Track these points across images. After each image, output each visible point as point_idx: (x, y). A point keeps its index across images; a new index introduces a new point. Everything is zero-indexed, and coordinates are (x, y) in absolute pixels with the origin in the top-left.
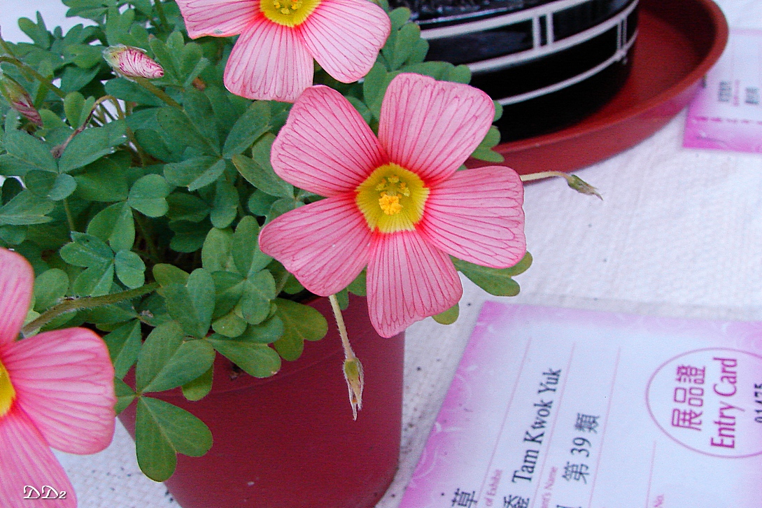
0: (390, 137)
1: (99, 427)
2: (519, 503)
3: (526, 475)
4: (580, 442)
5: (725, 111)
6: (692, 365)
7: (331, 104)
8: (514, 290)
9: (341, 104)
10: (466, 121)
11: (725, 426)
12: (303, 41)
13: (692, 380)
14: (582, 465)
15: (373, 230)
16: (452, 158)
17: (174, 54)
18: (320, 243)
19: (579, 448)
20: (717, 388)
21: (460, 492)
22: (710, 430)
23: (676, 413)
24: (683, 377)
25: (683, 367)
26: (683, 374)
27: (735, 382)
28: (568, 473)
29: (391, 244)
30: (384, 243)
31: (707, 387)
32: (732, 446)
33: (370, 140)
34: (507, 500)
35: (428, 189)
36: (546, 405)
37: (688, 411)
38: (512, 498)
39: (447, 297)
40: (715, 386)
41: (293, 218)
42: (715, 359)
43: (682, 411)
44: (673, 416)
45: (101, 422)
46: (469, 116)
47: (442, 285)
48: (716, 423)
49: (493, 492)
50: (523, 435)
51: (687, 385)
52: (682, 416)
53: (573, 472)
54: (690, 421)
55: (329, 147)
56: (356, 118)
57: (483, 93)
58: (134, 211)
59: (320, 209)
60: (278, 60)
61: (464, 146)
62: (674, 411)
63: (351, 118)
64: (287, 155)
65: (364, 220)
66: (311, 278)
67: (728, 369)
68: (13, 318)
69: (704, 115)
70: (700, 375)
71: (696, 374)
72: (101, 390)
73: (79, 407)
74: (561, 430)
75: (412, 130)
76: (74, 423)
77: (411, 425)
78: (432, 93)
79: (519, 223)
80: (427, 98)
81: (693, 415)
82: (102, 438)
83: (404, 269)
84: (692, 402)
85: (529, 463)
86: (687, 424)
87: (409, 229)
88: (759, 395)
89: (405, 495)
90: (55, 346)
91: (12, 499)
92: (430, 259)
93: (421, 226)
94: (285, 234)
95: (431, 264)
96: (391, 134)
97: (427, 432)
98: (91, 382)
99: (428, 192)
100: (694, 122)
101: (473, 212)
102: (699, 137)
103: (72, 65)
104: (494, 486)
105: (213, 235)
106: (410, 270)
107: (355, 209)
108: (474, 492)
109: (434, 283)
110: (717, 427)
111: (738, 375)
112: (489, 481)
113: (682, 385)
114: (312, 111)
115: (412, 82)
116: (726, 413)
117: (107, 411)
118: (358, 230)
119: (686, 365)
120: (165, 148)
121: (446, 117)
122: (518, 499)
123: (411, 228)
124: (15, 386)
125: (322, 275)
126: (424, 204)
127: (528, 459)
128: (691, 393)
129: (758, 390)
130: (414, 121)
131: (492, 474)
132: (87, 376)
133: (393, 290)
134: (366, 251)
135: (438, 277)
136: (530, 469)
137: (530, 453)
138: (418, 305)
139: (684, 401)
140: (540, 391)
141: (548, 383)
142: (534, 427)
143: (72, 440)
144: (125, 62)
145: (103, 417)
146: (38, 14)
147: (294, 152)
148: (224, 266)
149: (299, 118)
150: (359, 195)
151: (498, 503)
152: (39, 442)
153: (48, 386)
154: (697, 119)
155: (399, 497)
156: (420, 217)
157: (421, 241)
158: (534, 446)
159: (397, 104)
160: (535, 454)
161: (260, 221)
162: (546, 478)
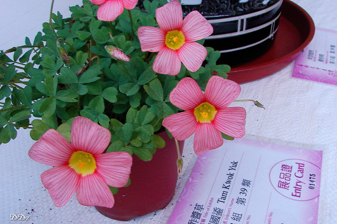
1: (124, 180)
2: (219, 211)
3: (223, 201)
4: (243, 190)
5: (310, 63)
6: (288, 165)
7: (191, 83)
8: (232, 138)
9: (194, 84)
10: (232, 92)
11: (298, 189)
12: (178, 56)
13: (287, 171)
14: (243, 199)
15: (198, 121)
17: (121, 43)
18: (181, 125)
19: (243, 192)
20: (296, 174)
21: (198, 205)
22: (292, 190)
23: (280, 182)
25: (284, 165)
26: (284, 168)
27: (303, 173)
28: (238, 201)
29: (203, 126)
30: (201, 126)
31: (293, 174)
32: (299, 197)
34: (215, 209)
36: (231, 175)
37: (284, 182)
38: (217, 208)
39: (218, 144)
40: (295, 173)
41: (174, 116)
42: (296, 163)
43: (282, 182)
44: (279, 183)
45: (125, 178)
47: (217, 140)
48: (294, 187)
49: (210, 206)
50: (222, 186)
51: (285, 172)
52: (282, 184)
53: (241, 201)
55: (188, 95)
56: (199, 88)
58: (104, 99)
59: (183, 114)
60: (170, 61)
63: (197, 88)
64: (175, 97)
65: (195, 118)
66: (176, 135)
67: (301, 167)
68: (103, 147)
69: (302, 64)
70: (290, 169)
71: (289, 169)
72: (126, 169)
73: (119, 174)
74: (236, 185)
75: (215, 93)
76: (116, 178)
77: (180, 178)
78: (222, 82)
79: (243, 124)
80: (221, 84)
81: (286, 184)
82: (125, 183)
83: (206, 135)
84: (286, 179)
85: (224, 196)
86: (284, 187)
87: (209, 122)
88: (311, 178)
89: (177, 204)
90: (115, 156)
91: (91, 199)
92: (215, 132)
93: (213, 122)
95: (214, 134)
96: (208, 94)
97: (185, 181)
98: (123, 167)
99: (217, 112)
100: (298, 66)
101: (230, 120)
102: (299, 73)
103: (77, 38)
104: (210, 204)
105: (131, 110)
106: (208, 135)
107: (193, 115)
108: (203, 205)
109: (215, 140)
110: (295, 189)
111: (304, 170)
112: (209, 202)
113: (283, 172)
114: (185, 84)
116: (298, 184)
117: (128, 176)
118: (194, 121)
119: (285, 165)
120: (113, 75)
121: (225, 90)
122: (219, 209)
123: (210, 122)
124: (97, 165)
125: (180, 134)
126: (215, 115)
127: (224, 194)
128: (286, 175)
129: (311, 176)
130: (216, 91)
131: (210, 199)
132: (123, 165)
134: (195, 128)
135: (216, 138)
136: (224, 199)
137: (224, 193)
138: (209, 146)
139: (283, 178)
140: (229, 169)
141: (233, 166)
142: (227, 183)
143: (114, 182)
144: (115, 54)
145: (126, 177)
146: (58, 12)
147: (177, 96)
148: (134, 121)
149: (180, 86)
150: (195, 111)
151: (212, 210)
152: (104, 183)
153: (110, 167)
154: (299, 65)
155: (175, 204)
156: (213, 119)
157: (212, 127)
158: (226, 190)
159: (211, 85)
160: (226, 193)
161: (149, 107)
162: (230, 202)
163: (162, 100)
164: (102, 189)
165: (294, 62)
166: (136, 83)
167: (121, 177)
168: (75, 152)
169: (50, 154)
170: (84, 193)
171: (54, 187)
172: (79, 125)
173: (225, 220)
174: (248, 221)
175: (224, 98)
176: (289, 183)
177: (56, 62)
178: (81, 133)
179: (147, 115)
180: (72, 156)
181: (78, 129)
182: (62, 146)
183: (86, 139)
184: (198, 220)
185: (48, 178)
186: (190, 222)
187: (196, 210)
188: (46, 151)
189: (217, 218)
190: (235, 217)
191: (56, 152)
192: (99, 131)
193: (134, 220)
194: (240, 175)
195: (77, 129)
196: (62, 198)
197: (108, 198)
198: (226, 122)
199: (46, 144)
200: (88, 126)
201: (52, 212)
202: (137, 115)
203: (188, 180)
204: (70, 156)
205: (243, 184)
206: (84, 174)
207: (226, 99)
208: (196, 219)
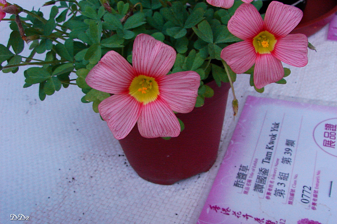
0: (267, 22)
1: (191, 104)
2: (265, 171)
3: (268, 161)
4: (288, 150)
6: (331, 124)
7: (250, 9)
8: (284, 82)
9: (253, 9)
10: (292, 18)
13: (331, 129)
14: (289, 158)
15: (257, 53)
16: (287, 30)
18: (240, 56)
19: (288, 152)
21: (242, 166)
23: (325, 141)
24: (328, 128)
25: (328, 124)
26: (328, 127)
28: (283, 161)
29: (262, 57)
30: (260, 57)
33: (261, 22)
34: (260, 169)
35: (276, 40)
36: (274, 136)
37: (330, 141)
38: (262, 169)
39: (279, 77)
41: (233, 47)
43: (327, 140)
46: (294, 17)
47: (278, 72)
49: (255, 167)
50: (266, 146)
51: (329, 131)
52: (327, 143)
53: (286, 161)
54: (330, 144)
55: (247, 23)
57: (299, 9)
59: (242, 44)
61: (291, 27)
62: (324, 140)
64: (233, 25)
65: (254, 49)
66: (235, 68)
68: (167, 67)
71: (333, 127)
72: (193, 92)
73: (185, 97)
75: (274, 21)
76: (181, 102)
77: (221, 141)
78: (282, 8)
79: (305, 53)
80: (281, 10)
81: (332, 142)
83: (266, 66)
84: (332, 137)
85: (268, 157)
87: (268, 53)
89: (221, 166)
90: (182, 76)
92: (275, 64)
93: (273, 53)
94: (229, 51)
97: (228, 144)
98: (189, 89)
99: (277, 41)
100: (332, 29)
101: (292, 49)
102: (334, 35)
104: (255, 164)
106: (268, 66)
107: (252, 45)
108: (247, 166)
109: (275, 71)
112: (253, 162)
113: (327, 131)
114: (243, 11)
115: (276, 4)
117: (194, 99)
118: (252, 52)
119: (329, 123)
121: (286, 17)
122: (265, 169)
123: (269, 53)
124: (160, 91)
125: (239, 67)
126: (274, 45)
127: (268, 155)
128: (331, 134)
130: (276, 17)
131: (254, 160)
132: (189, 87)
133: (262, 73)
134: (254, 59)
135: (277, 69)
136: (269, 159)
137: (268, 153)
138: (269, 79)
139: (328, 137)
140: (271, 131)
141: (274, 128)
142: (270, 144)
143: (180, 108)
145: (192, 101)
147: (235, 24)
149: (238, 13)
150: (254, 41)
151: (257, 170)
152: (168, 109)
153: (175, 90)
154: (334, 28)
155: (218, 167)
156: (273, 49)
157: (272, 57)
158: (270, 150)
159: (271, 12)
160: (270, 153)
161: (197, 51)
162: (275, 162)
163: (212, 42)
164: (167, 116)
165: (328, 25)
166: (183, 28)
167: (187, 101)
168: (136, 78)
169: (109, 79)
170: (147, 122)
171: (113, 118)
172: (141, 44)
173: (272, 180)
174: (295, 180)
175: (285, 24)
176: (335, 142)
177: (97, 12)
178: (143, 54)
179: (196, 60)
180: (132, 83)
181: (141, 48)
182: (122, 70)
183: (148, 60)
184: (244, 181)
185: (107, 108)
186: (236, 183)
187: (241, 172)
188: (104, 76)
189: (263, 178)
190: (282, 177)
191: (115, 77)
192: (163, 49)
193: (178, 183)
194: (282, 136)
195: (138, 49)
196: (121, 130)
197: (173, 125)
198: (287, 51)
199: (105, 69)
200: (151, 45)
201: (93, 180)
202: (185, 61)
203: (230, 143)
204: (131, 81)
205: (287, 144)
206: (146, 102)
207: (288, 26)
208: (242, 180)
